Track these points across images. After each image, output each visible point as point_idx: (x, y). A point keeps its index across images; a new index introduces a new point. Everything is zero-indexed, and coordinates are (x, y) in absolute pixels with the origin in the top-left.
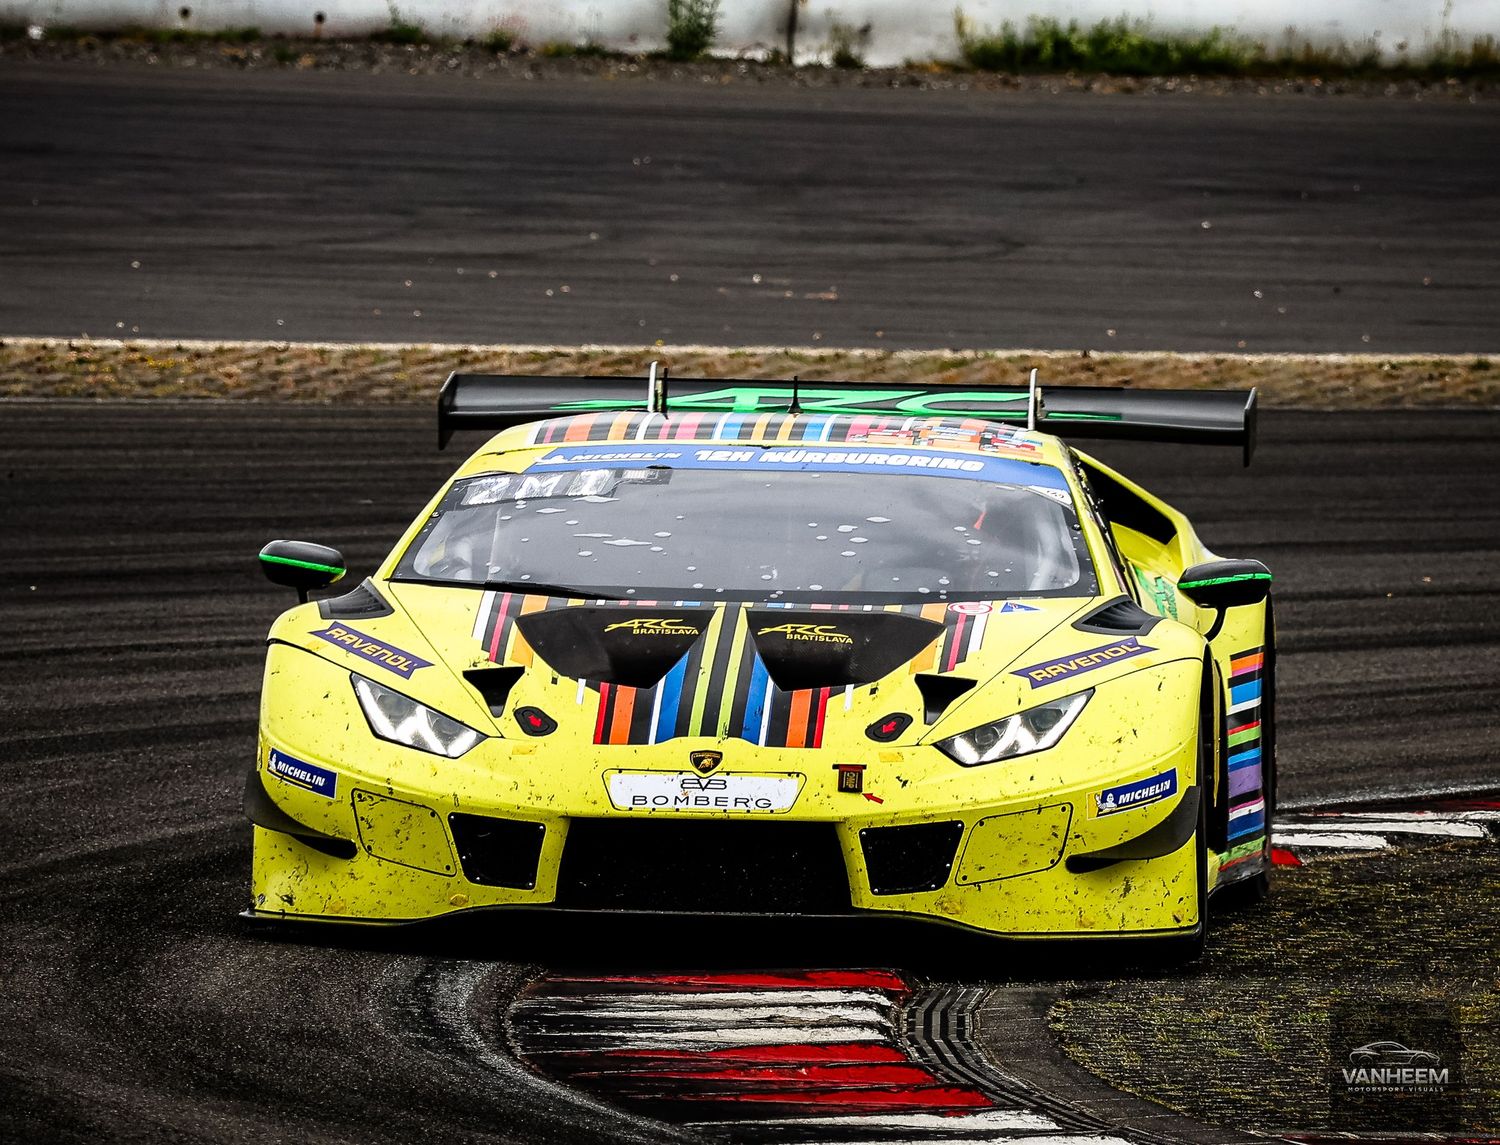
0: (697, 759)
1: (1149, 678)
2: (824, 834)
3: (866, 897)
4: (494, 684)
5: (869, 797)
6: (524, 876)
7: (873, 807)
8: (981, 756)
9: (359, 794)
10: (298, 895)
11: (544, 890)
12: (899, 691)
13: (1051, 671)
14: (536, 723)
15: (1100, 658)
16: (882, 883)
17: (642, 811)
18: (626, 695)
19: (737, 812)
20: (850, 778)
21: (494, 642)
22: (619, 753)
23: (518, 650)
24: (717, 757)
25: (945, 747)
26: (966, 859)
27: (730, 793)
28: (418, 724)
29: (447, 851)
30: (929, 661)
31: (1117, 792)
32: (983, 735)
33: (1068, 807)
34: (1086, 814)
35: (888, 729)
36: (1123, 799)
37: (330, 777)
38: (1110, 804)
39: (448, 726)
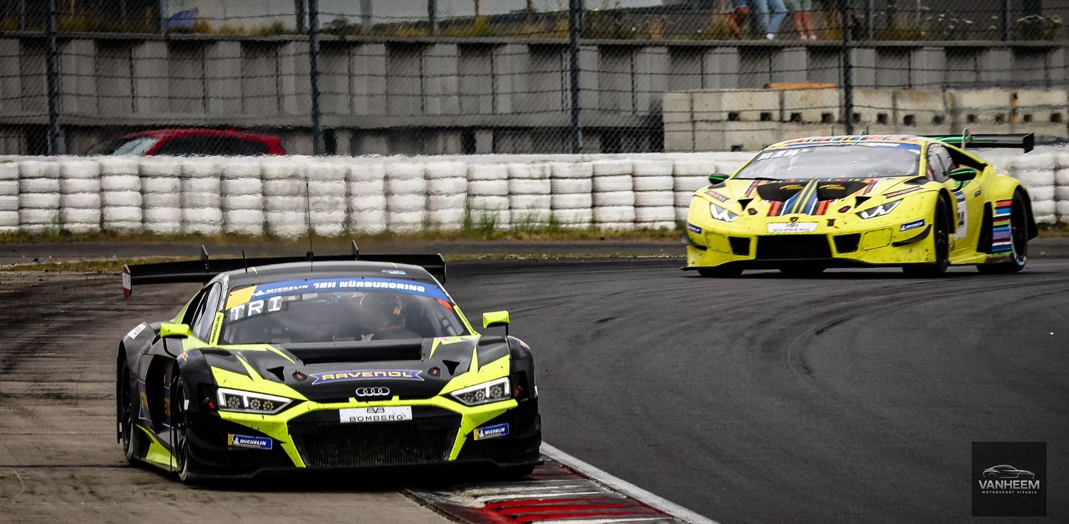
0: (792, 219)
1: (920, 195)
2: (822, 238)
3: (836, 255)
4: (744, 203)
5: (835, 227)
6: (746, 252)
7: (836, 229)
8: (869, 215)
9: (707, 233)
10: (696, 262)
11: (752, 256)
12: (850, 200)
13: (892, 195)
14: (753, 212)
15: (908, 191)
16: (840, 250)
17: (775, 233)
18: (778, 203)
19: (800, 232)
20: (831, 223)
21: (748, 192)
22: (772, 218)
23: (754, 194)
24: (797, 218)
25: (859, 214)
26: (863, 243)
27: (799, 228)
28: (725, 215)
29: (727, 246)
30: (860, 193)
31: (906, 225)
32: (870, 211)
33: (891, 229)
34: (896, 232)
35: (844, 210)
36: (908, 227)
37: (700, 229)
38: (903, 229)
39: (731, 214)
